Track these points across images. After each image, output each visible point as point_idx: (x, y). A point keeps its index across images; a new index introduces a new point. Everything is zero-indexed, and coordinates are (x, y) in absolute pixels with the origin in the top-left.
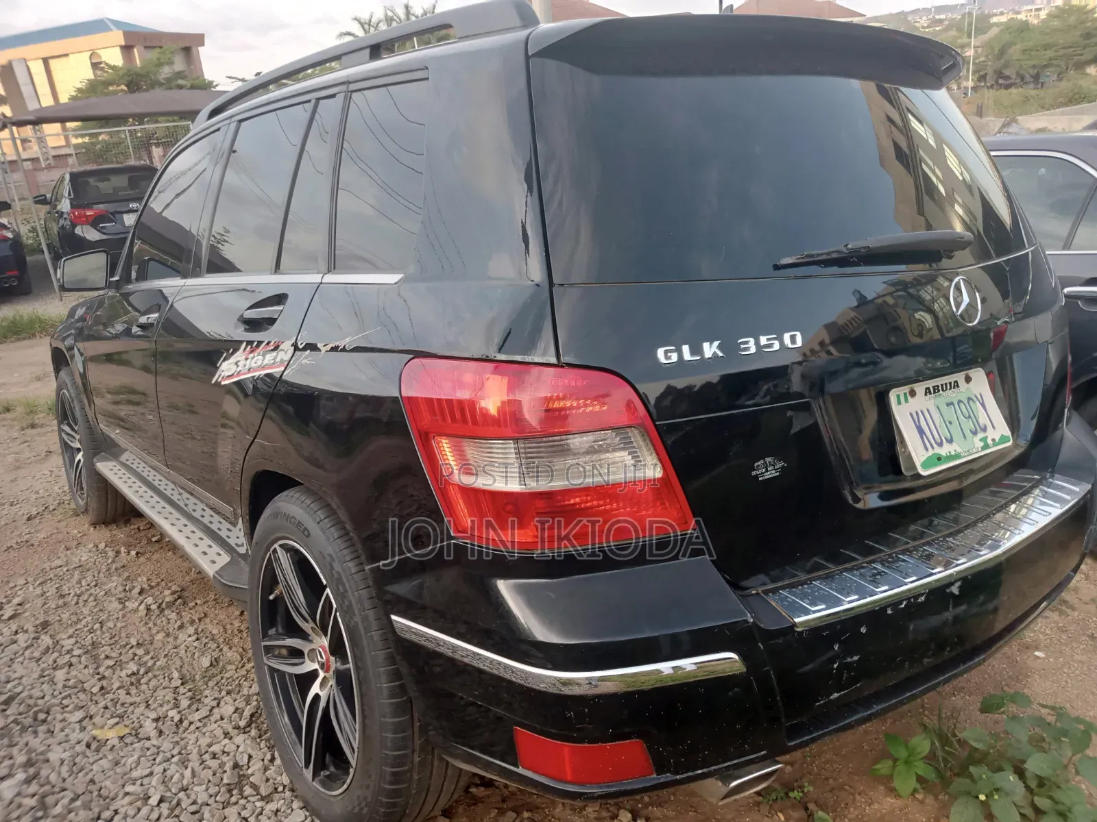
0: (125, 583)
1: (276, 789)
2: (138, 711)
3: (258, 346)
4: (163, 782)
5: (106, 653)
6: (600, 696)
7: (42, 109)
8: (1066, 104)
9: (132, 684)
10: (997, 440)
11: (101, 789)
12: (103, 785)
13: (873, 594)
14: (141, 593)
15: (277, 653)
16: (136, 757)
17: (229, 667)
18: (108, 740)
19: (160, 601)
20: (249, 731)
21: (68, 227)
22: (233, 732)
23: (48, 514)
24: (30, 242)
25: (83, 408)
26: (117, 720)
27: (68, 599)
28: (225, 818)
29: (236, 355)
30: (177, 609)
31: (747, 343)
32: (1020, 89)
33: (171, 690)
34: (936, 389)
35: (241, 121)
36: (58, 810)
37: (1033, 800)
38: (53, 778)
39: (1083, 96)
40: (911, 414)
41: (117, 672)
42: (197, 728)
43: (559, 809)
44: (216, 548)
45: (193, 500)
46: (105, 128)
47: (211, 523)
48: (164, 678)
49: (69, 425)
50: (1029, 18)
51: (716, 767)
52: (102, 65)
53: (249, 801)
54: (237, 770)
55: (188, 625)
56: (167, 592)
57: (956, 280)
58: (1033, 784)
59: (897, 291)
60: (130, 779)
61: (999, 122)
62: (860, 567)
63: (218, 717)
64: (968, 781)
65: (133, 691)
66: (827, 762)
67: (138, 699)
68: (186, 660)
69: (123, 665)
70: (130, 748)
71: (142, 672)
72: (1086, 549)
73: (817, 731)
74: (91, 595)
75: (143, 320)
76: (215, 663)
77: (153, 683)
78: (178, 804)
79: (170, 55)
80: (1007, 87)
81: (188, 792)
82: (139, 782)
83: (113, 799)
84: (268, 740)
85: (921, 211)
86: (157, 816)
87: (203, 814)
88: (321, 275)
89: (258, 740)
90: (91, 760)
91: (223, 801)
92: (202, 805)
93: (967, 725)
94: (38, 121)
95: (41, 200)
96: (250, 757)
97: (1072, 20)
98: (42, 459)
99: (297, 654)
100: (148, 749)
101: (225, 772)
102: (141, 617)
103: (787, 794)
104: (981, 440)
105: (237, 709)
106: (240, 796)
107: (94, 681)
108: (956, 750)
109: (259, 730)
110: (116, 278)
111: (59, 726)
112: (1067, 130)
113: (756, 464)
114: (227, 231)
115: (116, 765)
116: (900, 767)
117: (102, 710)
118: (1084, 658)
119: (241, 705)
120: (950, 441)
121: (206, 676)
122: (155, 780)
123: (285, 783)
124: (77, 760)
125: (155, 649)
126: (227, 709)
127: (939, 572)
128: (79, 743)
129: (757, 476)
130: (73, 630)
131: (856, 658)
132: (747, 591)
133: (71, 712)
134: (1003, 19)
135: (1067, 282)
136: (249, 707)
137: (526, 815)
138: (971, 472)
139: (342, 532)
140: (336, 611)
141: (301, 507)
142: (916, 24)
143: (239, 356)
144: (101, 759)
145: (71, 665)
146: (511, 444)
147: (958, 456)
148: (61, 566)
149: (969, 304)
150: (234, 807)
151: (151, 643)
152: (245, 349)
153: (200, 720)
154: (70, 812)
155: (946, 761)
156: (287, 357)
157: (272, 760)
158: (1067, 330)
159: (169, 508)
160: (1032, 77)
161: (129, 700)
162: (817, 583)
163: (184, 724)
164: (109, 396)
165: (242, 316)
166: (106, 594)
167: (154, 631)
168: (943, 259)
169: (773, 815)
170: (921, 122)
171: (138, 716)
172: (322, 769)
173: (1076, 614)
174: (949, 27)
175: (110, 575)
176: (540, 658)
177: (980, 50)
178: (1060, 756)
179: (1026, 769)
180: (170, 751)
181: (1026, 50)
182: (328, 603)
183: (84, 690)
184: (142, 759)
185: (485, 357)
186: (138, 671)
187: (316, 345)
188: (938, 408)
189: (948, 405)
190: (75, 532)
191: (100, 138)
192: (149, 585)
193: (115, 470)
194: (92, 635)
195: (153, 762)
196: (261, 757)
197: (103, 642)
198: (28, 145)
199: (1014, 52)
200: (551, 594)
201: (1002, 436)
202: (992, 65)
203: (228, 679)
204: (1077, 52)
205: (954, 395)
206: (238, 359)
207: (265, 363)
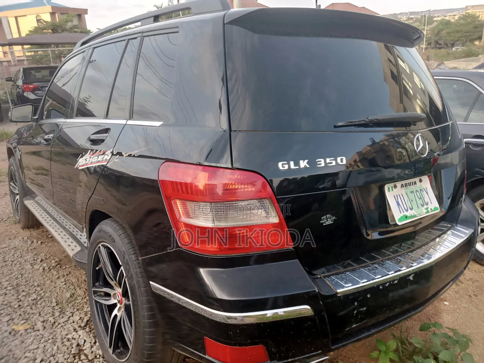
0: (34, 256)
1: (96, 357)
2: (35, 317)
3: (95, 152)
4: (44, 352)
5: (23, 289)
7: (13, 39)
9: (33, 304)
10: (433, 209)
11: (14, 354)
12: (15, 352)
13: (374, 279)
14: (41, 261)
15: (99, 294)
16: (32, 339)
17: (79, 298)
18: (19, 331)
19: (50, 265)
20: (86, 329)
21: (21, 92)
22: (78, 329)
23: (3, 223)
24: (4, 98)
25: (19, 175)
26: (25, 321)
27: (8, 263)
30: (57, 269)
31: (320, 161)
32: (446, 50)
33: (51, 307)
34: (406, 185)
35: (94, 48)
39: (473, 54)
40: (394, 196)
41: (27, 298)
42: (62, 326)
44: (75, 243)
45: (66, 220)
46: (41, 49)
47: (73, 231)
48: (49, 302)
49: (14, 183)
50: (450, 19)
52: (41, 21)
53: (82, 362)
54: (79, 347)
55: (61, 277)
56: (53, 261)
57: (417, 135)
59: (390, 139)
60: (28, 350)
61: (436, 64)
62: (368, 266)
63: (72, 321)
64: (413, 362)
65: (34, 307)
66: (350, 350)
67: (35, 312)
68: (59, 294)
69: (30, 295)
70: (29, 335)
71: (38, 299)
72: (470, 258)
73: (346, 342)
74: (18, 261)
75: (46, 137)
76: (72, 296)
77: (43, 304)
79: (72, 18)
80: (440, 48)
81: (55, 357)
82: (32, 351)
83: (20, 359)
84: (94, 333)
85: (401, 101)
88: (126, 121)
89: (89, 333)
90: (11, 340)
91: (70, 362)
93: (413, 335)
94: (11, 44)
95: (9, 80)
96: (85, 341)
97: (469, 20)
98: (2, 197)
99: (108, 295)
100: (38, 336)
101: (73, 348)
102: (40, 273)
104: (426, 209)
105: (81, 318)
106: (79, 360)
107: (16, 302)
108: (408, 347)
109: (90, 328)
110: (37, 117)
112: (465, 68)
113: (322, 218)
114: (90, 97)
115: (22, 343)
116: (382, 354)
117: (19, 316)
118: (466, 306)
119: (83, 316)
120: (411, 209)
121: (68, 302)
122: (40, 351)
123: (100, 354)
124: (5, 340)
125: (46, 288)
126: (76, 318)
127: (404, 270)
128: (6, 331)
129: (322, 223)
130: (8, 277)
131: (365, 309)
132: (317, 276)
133: (4, 317)
134: (439, 19)
135: (465, 136)
136: (86, 317)
138: (421, 223)
139: (129, 241)
140: (125, 278)
141: (112, 228)
142: (401, 19)
143: (87, 156)
144: (15, 340)
145: (6, 294)
147: (415, 216)
148: (6, 247)
149: (423, 147)
151: (44, 285)
152: (90, 153)
153: (63, 323)
155: (403, 352)
156: (108, 158)
157: (95, 343)
158: (465, 159)
159: (55, 224)
160: (451, 44)
161: (31, 311)
162: (348, 273)
163: (56, 324)
164: (34, 171)
165: (89, 138)
166: (25, 261)
167: (46, 280)
168: (412, 126)
170: (403, 62)
171: (35, 319)
172: (117, 349)
173: (463, 285)
174: (416, 21)
175: (28, 252)
176: (217, 306)
177: (429, 32)
178: (454, 351)
179: (438, 357)
180: (48, 337)
181: (449, 33)
182: (122, 273)
183: (11, 306)
184: (35, 340)
185: (198, 163)
186: (37, 298)
187: (122, 153)
188: (407, 193)
189: (411, 192)
190: (14, 231)
191: (39, 53)
192: (45, 258)
193: (33, 204)
194: (17, 280)
195: (40, 342)
196: (90, 341)
197: (22, 284)
198: (7, 55)
199: (444, 33)
200: (224, 276)
201: (435, 207)
202: (433, 39)
203: (78, 303)
204: (471, 35)
205: (414, 188)
206: (87, 157)
207: (98, 160)
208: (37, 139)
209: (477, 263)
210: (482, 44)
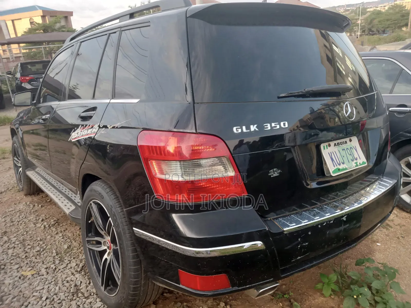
0: (36, 217)
1: (91, 294)
2: (39, 265)
3: (85, 127)
4: (48, 292)
5: (28, 243)
6: (210, 258)
7: (11, 39)
8: (394, 41)
9: (37, 255)
10: (361, 163)
11: (24, 294)
12: (25, 292)
13: (313, 220)
14: (42, 221)
15: (92, 243)
16: (38, 282)
17: (74, 249)
18: (27, 276)
19: (50, 224)
20: (81, 273)
21: (19, 84)
22: (75, 273)
23: (8, 191)
24: (5, 89)
25: (22, 151)
26: (31, 268)
27: (15, 223)
28: (71, 305)
29: (77, 130)
30: (56, 227)
31: (267, 125)
32: (378, 36)
33: (52, 257)
34: (338, 144)
35: (81, 42)
36: (7, 302)
37: (374, 298)
38: (6, 290)
39: (400, 38)
40: (329, 153)
41: (32, 250)
42: (62, 271)
43: (198, 302)
44: (70, 204)
45: (62, 185)
46: (34, 46)
47: (68, 194)
48: (50, 253)
49: (17, 157)
50: (381, 9)
51: (254, 285)
52: (34, 23)
53: (80, 299)
54: (76, 287)
55: (59, 233)
56: (52, 220)
57: (346, 103)
58: (374, 292)
59: (326, 108)
60: (35, 290)
61: (369, 48)
62: (308, 210)
63: (70, 267)
64: (351, 291)
65: (38, 257)
66: (299, 284)
67: (39, 261)
68: (58, 246)
69: (35, 248)
70: (36, 279)
72: (395, 204)
73: (293, 271)
74: (23, 221)
75: (44, 117)
76: (69, 247)
77: (46, 255)
78: (53, 300)
79: (59, 19)
80: (373, 35)
81: (57, 295)
82: (38, 292)
83: (28, 298)
84: (88, 276)
86: (45, 304)
87: (62, 304)
88: (109, 100)
89: (84, 276)
90: (21, 283)
91: (70, 299)
92: (62, 300)
93: (351, 270)
94: (9, 43)
95: (9, 73)
96: (81, 282)
97: (397, 10)
98: (7, 171)
99: (99, 243)
100: (43, 279)
101: (71, 288)
102: (42, 230)
103: (283, 296)
104: (355, 163)
105: (77, 264)
106: (77, 297)
107: (23, 254)
108: (346, 279)
109: (85, 272)
110: (35, 102)
111: (9, 271)
113: (270, 171)
114: (78, 84)
115: (30, 285)
116: (325, 286)
117: (26, 265)
118: (395, 245)
120: (343, 163)
121: (65, 252)
122: (45, 291)
123: (94, 292)
124: (16, 283)
125: (47, 242)
126: (73, 264)
127: (339, 212)
128: (16, 277)
129: (270, 176)
130: (16, 234)
131: (307, 244)
132: (267, 219)
133: (14, 265)
134: (372, 10)
135: (389, 106)
136: (81, 263)
137: (185, 304)
138: (352, 175)
139: (115, 197)
140: (113, 226)
141: (101, 187)
142: (339, 11)
143: (79, 130)
144: (24, 283)
145: (15, 248)
146: (178, 163)
147: (346, 169)
148: (12, 211)
149: (351, 112)
150: (74, 301)
151: (46, 240)
152: (81, 128)
153: (63, 269)
154: (12, 302)
155: (342, 283)
156: (96, 131)
157: (90, 283)
158: (389, 123)
159: (53, 189)
160: (382, 31)
161: (36, 261)
162: (293, 216)
163: (57, 270)
164: (33, 147)
165: (80, 115)
166: (29, 221)
167: (47, 235)
168: (342, 95)
169: (278, 304)
171: (39, 267)
172: (108, 287)
173: (392, 229)
174: (352, 12)
175: (31, 214)
176: (188, 243)
177: (363, 21)
178: (385, 281)
179: (372, 286)
180: (51, 280)
181: (380, 21)
182: (110, 223)
183: (19, 257)
184: (40, 283)
185: (169, 130)
186: (40, 250)
187: (107, 126)
188: (339, 151)
189: (343, 150)
190: (18, 198)
191: (33, 50)
192: (45, 218)
193: (33, 174)
194: (23, 236)
195: (44, 284)
196: (86, 282)
197: (27, 239)
198: (5, 52)
199: (376, 22)
200: (193, 219)
201: (363, 162)
202: (367, 27)
203: (74, 253)
204: (399, 22)
205: (345, 146)
206: (78, 132)
207: (88, 133)
208: (34, 120)
209: (404, 211)
210: (408, 30)
